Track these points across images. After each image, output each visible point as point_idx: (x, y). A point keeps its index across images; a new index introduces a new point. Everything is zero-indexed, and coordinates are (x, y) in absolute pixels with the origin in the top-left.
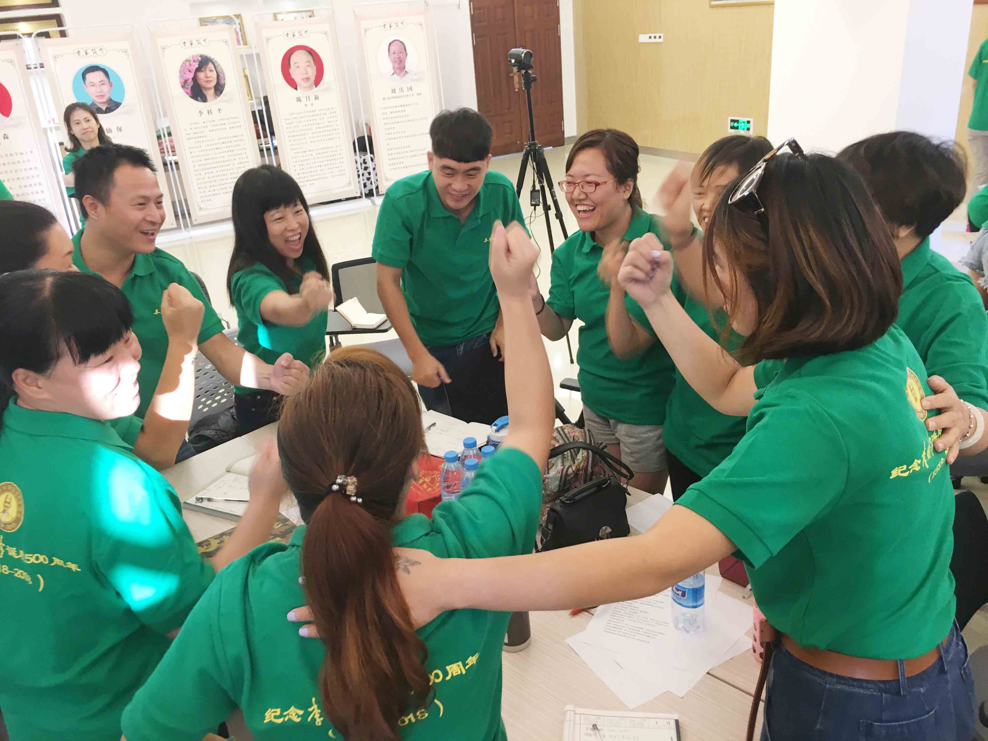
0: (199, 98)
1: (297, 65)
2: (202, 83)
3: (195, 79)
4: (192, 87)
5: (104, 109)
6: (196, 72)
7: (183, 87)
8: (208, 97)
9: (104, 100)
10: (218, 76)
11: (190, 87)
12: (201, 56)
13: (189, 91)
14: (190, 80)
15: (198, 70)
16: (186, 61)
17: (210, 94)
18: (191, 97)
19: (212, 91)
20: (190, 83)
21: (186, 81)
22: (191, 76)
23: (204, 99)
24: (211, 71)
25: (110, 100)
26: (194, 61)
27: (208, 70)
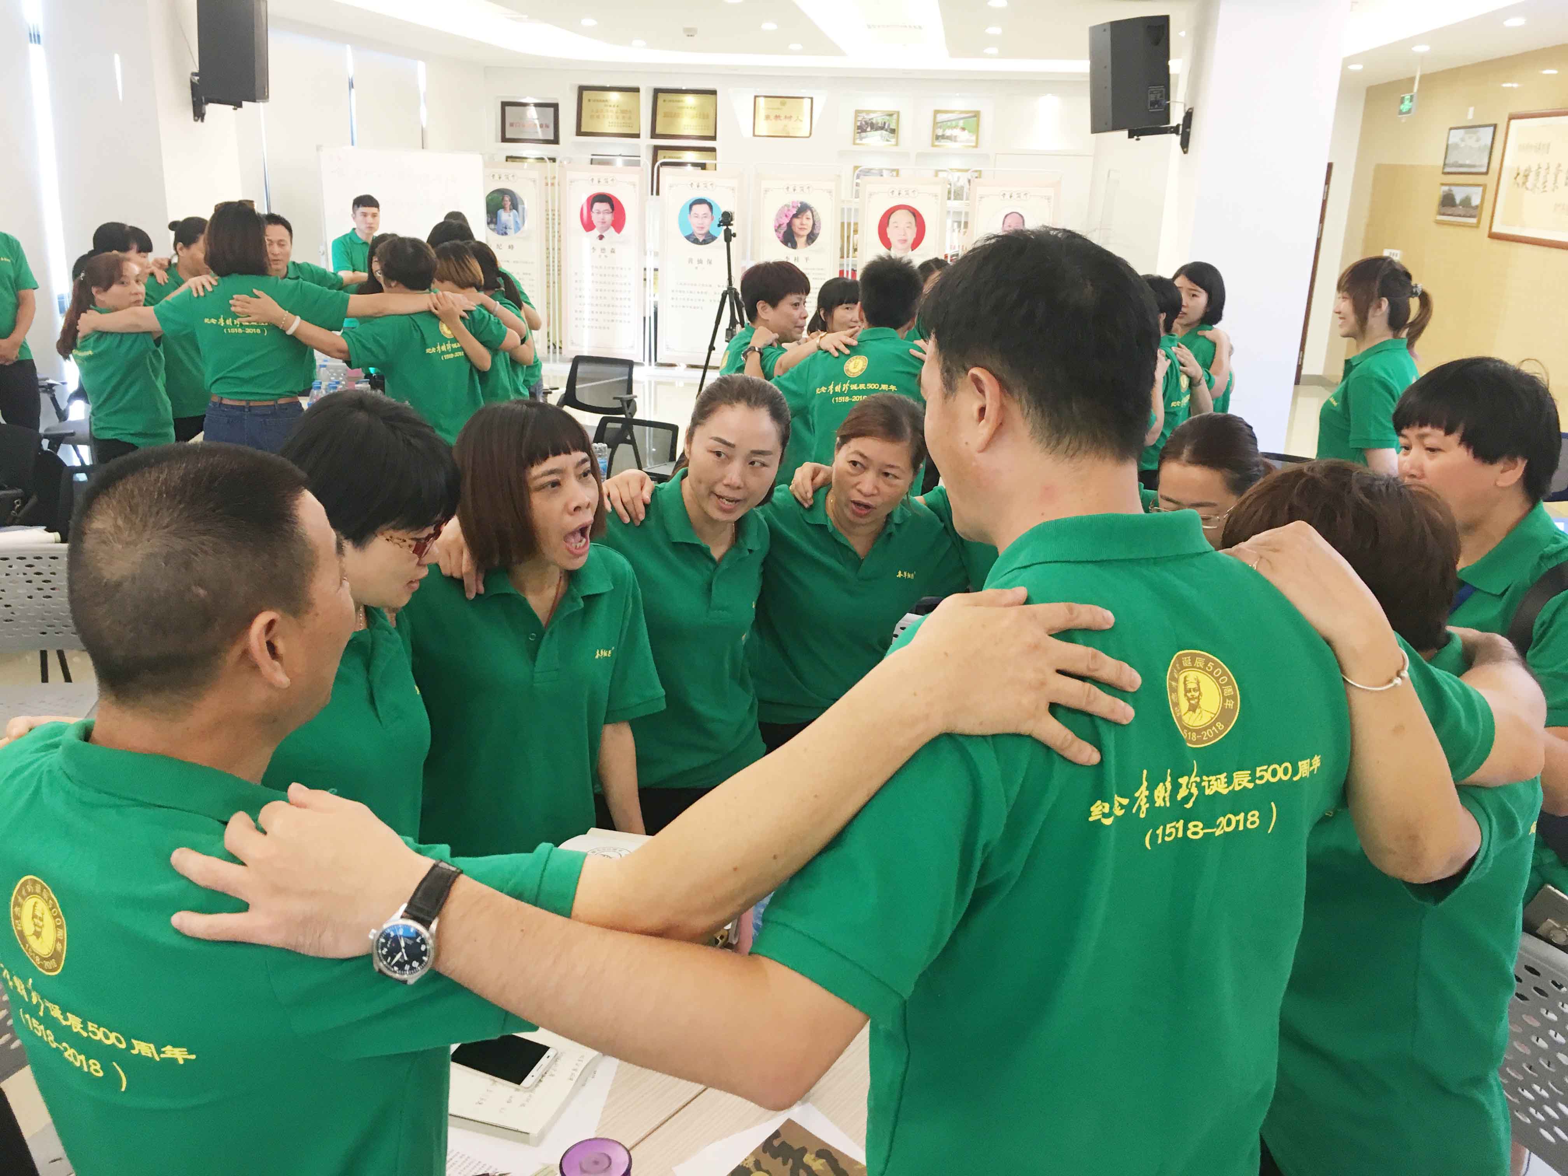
0: (789, 244)
1: (896, 225)
2: (796, 229)
3: (790, 225)
4: (785, 232)
5: (701, 240)
6: (792, 219)
7: (776, 231)
8: (798, 245)
9: (704, 231)
10: (814, 225)
11: (782, 232)
12: (801, 203)
13: (781, 235)
14: (785, 225)
15: (795, 216)
17: (801, 241)
18: (782, 242)
19: (805, 238)
20: (784, 228)
21: (780, 226)
22: (787, 221)
23: (794, 246)
24: (808, 218)
25: (708, 234)
26: (793, 207)
27: (804, 218)
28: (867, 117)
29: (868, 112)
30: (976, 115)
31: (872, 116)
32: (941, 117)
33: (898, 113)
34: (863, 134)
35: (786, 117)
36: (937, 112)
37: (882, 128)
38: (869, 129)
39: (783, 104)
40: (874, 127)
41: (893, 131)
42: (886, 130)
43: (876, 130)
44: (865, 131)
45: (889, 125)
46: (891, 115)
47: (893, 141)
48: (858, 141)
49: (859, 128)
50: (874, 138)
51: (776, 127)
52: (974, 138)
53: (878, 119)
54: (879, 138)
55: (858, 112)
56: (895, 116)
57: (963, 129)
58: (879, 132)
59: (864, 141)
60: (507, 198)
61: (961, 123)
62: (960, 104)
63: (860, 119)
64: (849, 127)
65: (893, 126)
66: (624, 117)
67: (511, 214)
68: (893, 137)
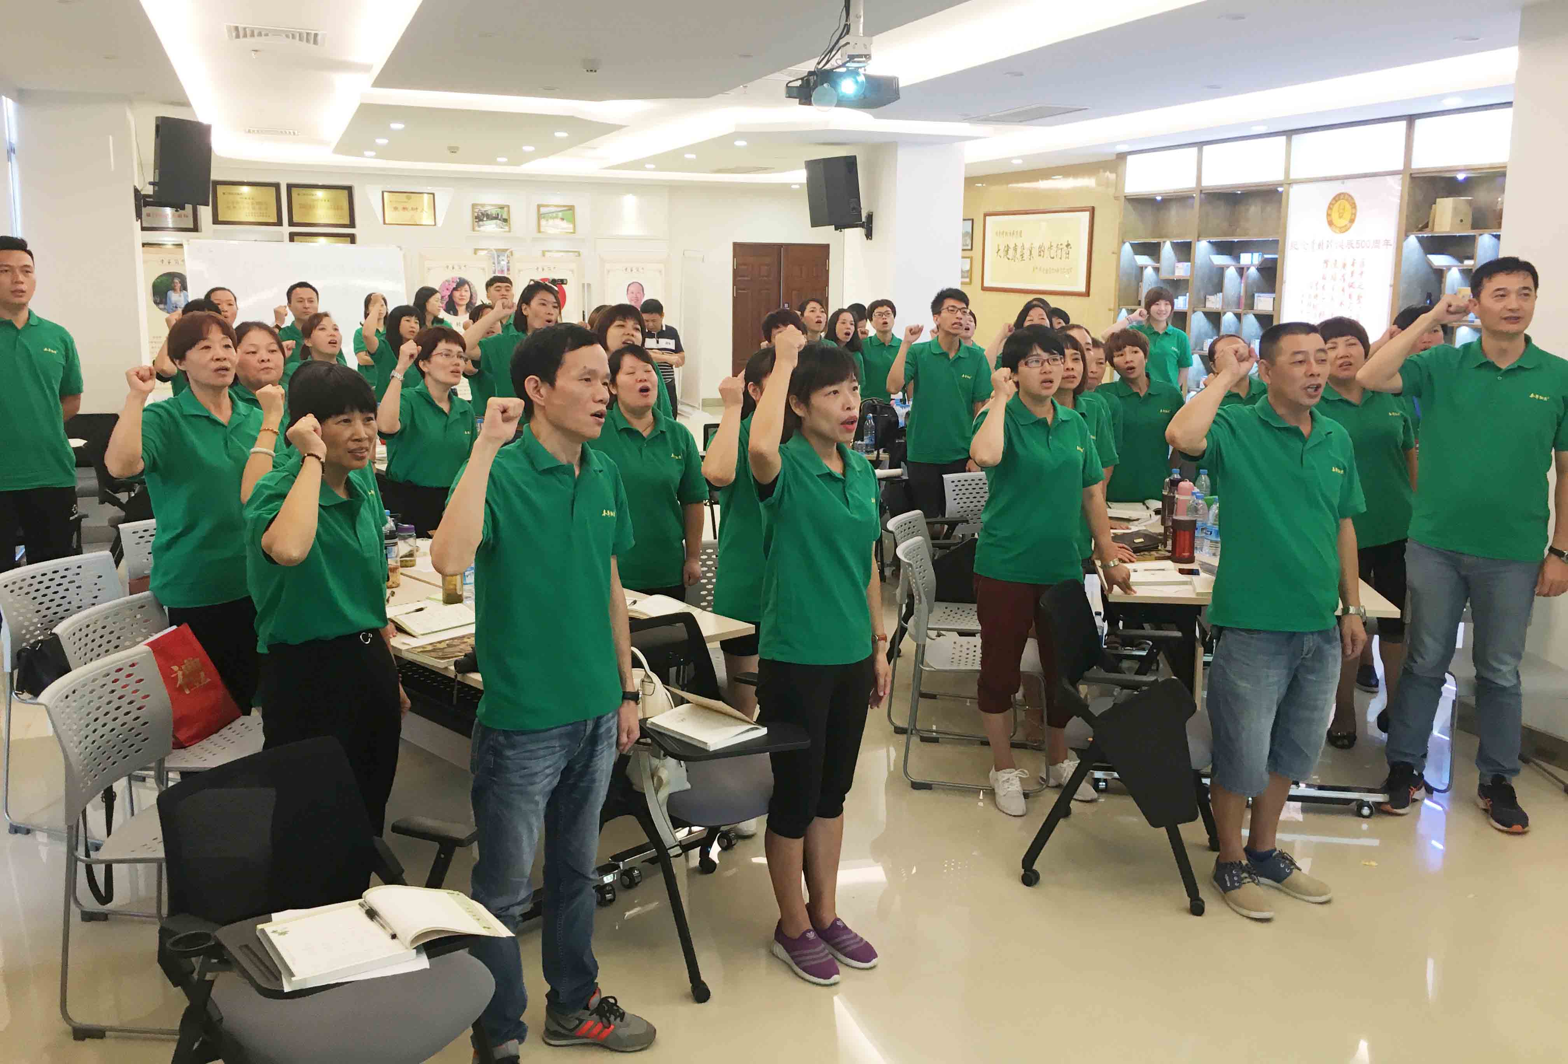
2: (456, 300)
4: (447, 303)
6: (453, 291)
13: (444, 305)
17: (461, 309)
22: (448, 293)
23: (456, 313)
26: (453, 282)
27: (463, 290)
28: (483, 210)
29: (483, 205)
30: (571, 208)
31: (486, 208)
32: (543, 210)
33: (508, 206)
34: (481, 223)
35: (412, 209)
36: (539, 206)
37: (496, 218)
38: (485, 219)
39: (409, 198)
40: (489, 217)
41: (505, 220)
42: (500, 220)
43: (492, 219)
44: (482, 220)
45: (502, 216)
46: (502, 208)
47: (507, 228)
48: (477, 228)
49: (476, 218)
50: (490, 227)
51: (404, 217)
52: (571, 226)
53: (493, 211)
54: (494, 226)
55: (474, 206)
56: (506, 209)
57: (562, 219)
58: (495, 221)
59: (482, 228)
60: (177, 281)
61: (560, 215)
62: (557, 199)
63: (477, 210)
64: (468, 217)
65: (505, 216)
66: (260, 209)
68: (506, 225)
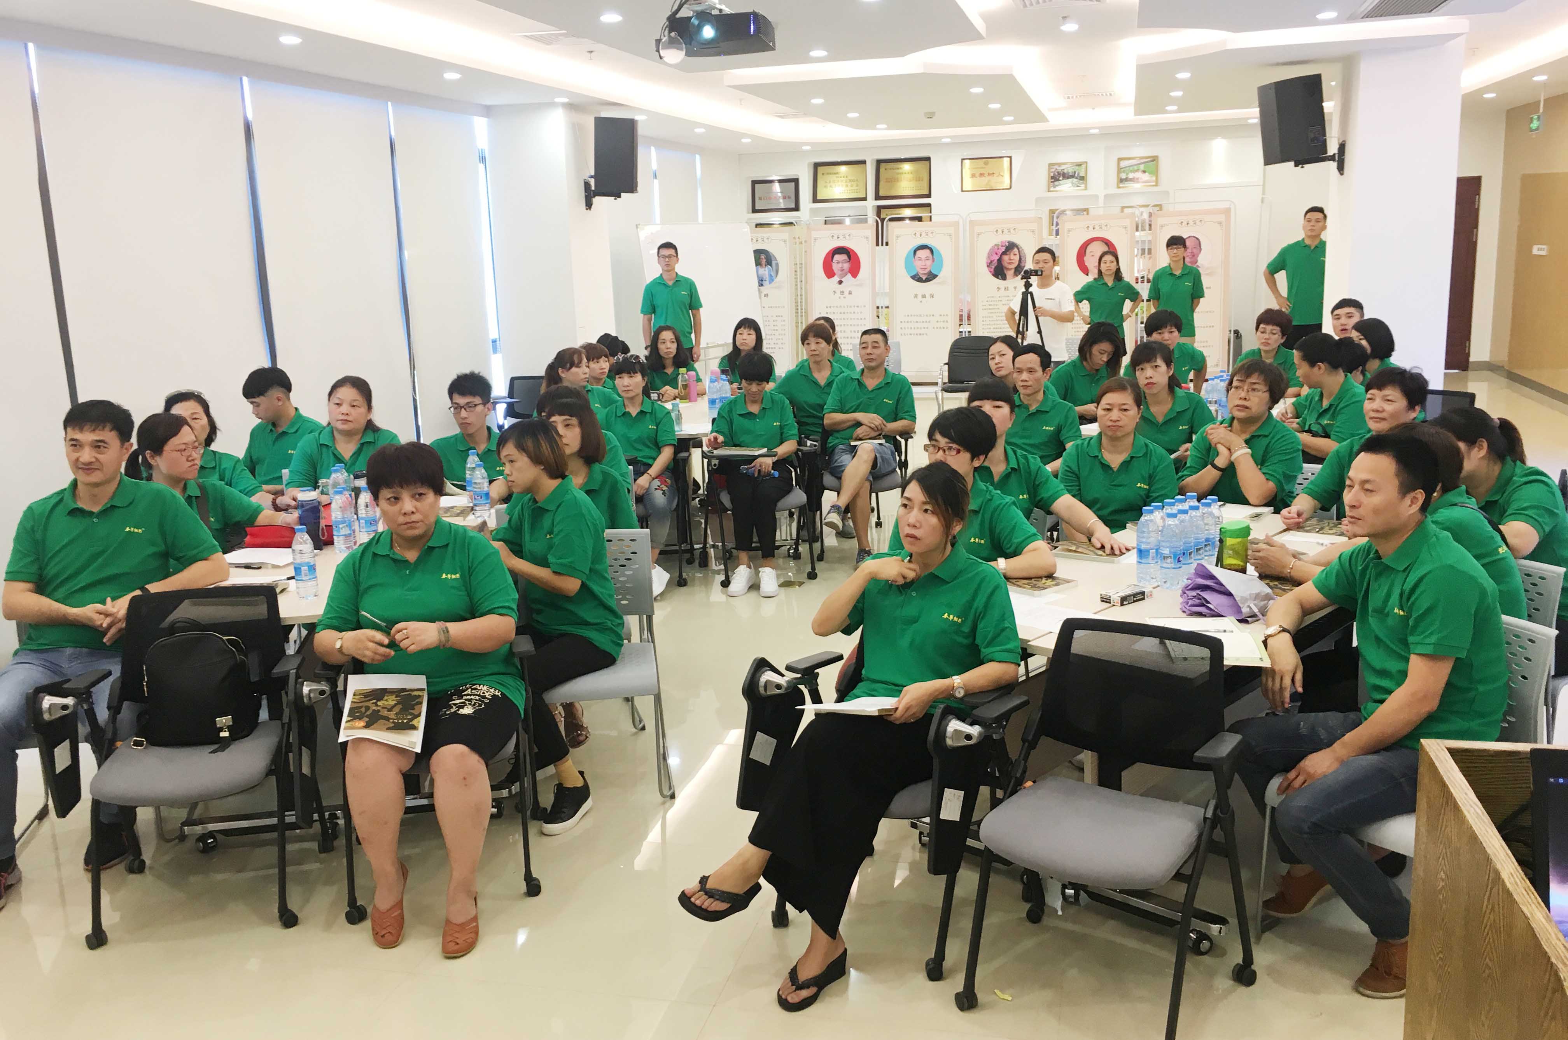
0: (1000, 277)
1: (1092, 254)
2: (1005, 264)
3: (1000, 261)
4: (995, 267)
5: (924, 278)
6: (1001, 256)
7: (988, 266)
8: (1008, 277)
9: (926, 271)
10: (1020, 259)
11: (993, 267)
12: (1009, 242)
13: (992, 270)
14: (996, 261)
15: (1004, 253)
16: (996, 245)
17: (1010, 274)
18: (993, 275)
19: (1013, 271)
20: (995, 263)
21: (991, 262)
25: (930, 273)
26: (1002, 246)
27: (1012, 254)
28: (1059, 169)
29: (1060, 164)
30: (1155, 159)
31: (1063, 167)
32: (1124, 164)
33: (1086, 163)
34: (1056, 183)
35: (989, 174)
36: (1120, 160)
37: (1073, 177)
38: (1061, 178)
39: (986, 164)
40: (1066, 176)
41: (1082, 178)
42: (1076, 178)
43: (1068, 178)
44: (1058, 180)
45: (1078, 174)
46: (1079, 165)
47: (1083, 187)
48: (1052, 189)
49: (1052, 178)
50: (1066, 187)
51: (983, 182)
52: (1154, 178)
53: (1069, 169)
54: (1070, 185)
55: (1051, 165)
56: (1084, 166)
57: (1144, 172)
58: (1070, 180)
59: (1058, 188)
60: (763, 257)
61: (1142, 167)
62: (1140, 151)
63: (1053, 170)
64: (1043, 176)
65: (1082, 174)
66: (852, 186)
67: (766, 269)
68: (1083, 183)
